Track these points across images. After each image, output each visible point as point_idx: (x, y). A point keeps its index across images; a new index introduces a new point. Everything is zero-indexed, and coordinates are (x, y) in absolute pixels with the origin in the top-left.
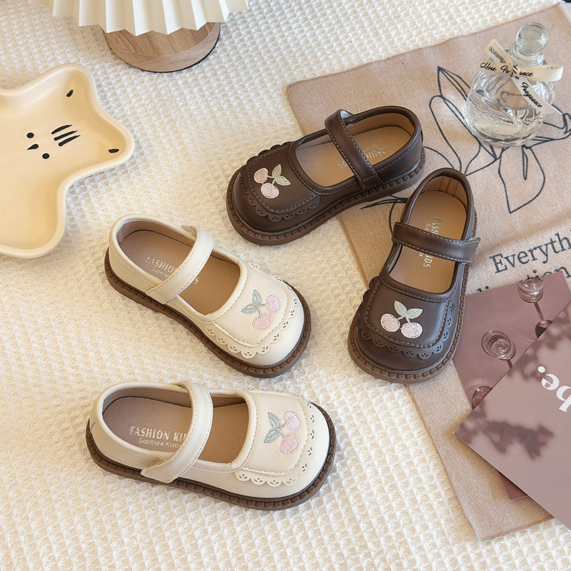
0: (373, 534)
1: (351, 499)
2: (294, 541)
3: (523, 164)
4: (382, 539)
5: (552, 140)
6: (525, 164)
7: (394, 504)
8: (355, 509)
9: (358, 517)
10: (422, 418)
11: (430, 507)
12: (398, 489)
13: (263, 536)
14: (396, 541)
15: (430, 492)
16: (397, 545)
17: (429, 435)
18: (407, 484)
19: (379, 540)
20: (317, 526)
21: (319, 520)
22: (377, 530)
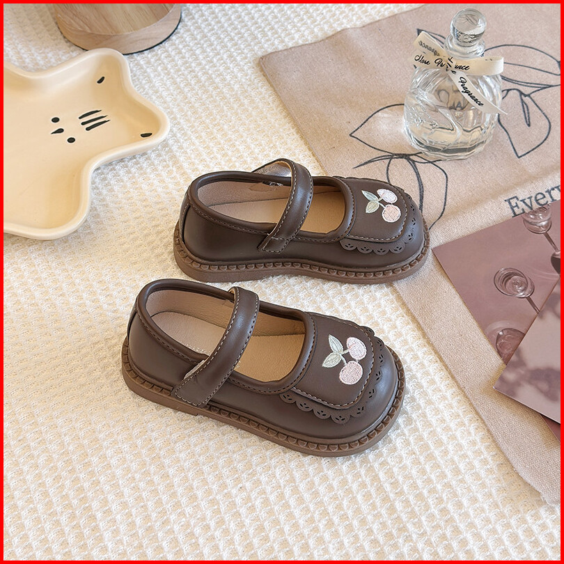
0: (412, 514)
1: (381, 475)
2: (316, 529)
3: (524, 112)
4: (423, 518)
5: (550, 86)
6: (526, 112)
7: (433, 477)
8: (387, 487)
9: (392, 496)
10: (453, 377)
11: (477, 476)
12: (435, 459)
13: (278, 527)
14: (440, 519)
15: (474, 459)
16: (442, 524)
17: (465, 395)
18: (446, 452)
19: (420, 520)
20: (343, 510)
21: (345, 503)
22: (417, 509)
